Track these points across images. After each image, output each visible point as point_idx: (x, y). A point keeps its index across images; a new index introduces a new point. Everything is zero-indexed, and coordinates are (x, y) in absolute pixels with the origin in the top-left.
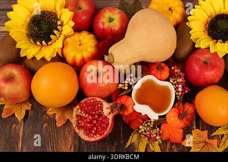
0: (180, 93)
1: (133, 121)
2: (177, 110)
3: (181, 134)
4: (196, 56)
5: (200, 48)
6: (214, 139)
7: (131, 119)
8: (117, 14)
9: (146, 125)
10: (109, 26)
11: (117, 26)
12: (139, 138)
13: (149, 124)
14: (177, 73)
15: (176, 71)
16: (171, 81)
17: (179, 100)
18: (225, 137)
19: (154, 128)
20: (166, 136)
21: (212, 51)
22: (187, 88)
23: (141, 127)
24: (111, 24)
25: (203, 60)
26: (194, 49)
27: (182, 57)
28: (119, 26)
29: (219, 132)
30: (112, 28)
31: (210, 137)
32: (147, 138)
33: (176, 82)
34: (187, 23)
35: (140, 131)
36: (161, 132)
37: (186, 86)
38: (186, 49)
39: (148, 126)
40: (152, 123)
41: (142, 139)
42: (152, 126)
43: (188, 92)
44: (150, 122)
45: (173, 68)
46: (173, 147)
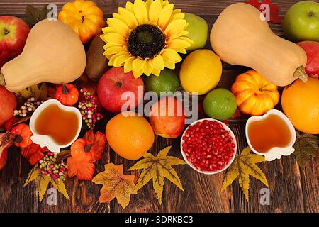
0: (91, 121)
1: (33, 154)
2: (83, 142)
3: (91, 169)
4: (107, 76)
5: (113, 66)
6: (130, 174)
7: (30, 152)
8: (14, 24)
9: (48, 159)
10: (3, 40)
11: (13, 40)
12: (41, 175)
13: (51, 158)
14: (86, 96)
15: (85, 94)
16: (80, 106)
17: (90, 129)
18: (144, 172)
19: (58, 162)
20: (73, 172)
21: (126, 70)
22: (98, 115)
23: (41, 161)
24: (6, 37)
25: (116, 81)
26: (107, 68)
27: (94, 77)
28: (16, 40)
29: (138, 166)
30: (7, 42)
31: (125, 172)
32: (49, 175)
33: (85, 108)
34: (101, 36)
35: (41, 167)
36: (66, 167)
37: (98, 112)
38: (98, 67)
39: (50, 160)
40: (55, 157)
41: (44, 176)
42: (54, 160)
43: (101, 119)
44: (53, 156)
45: (81, 90)
46: (81, 185)
